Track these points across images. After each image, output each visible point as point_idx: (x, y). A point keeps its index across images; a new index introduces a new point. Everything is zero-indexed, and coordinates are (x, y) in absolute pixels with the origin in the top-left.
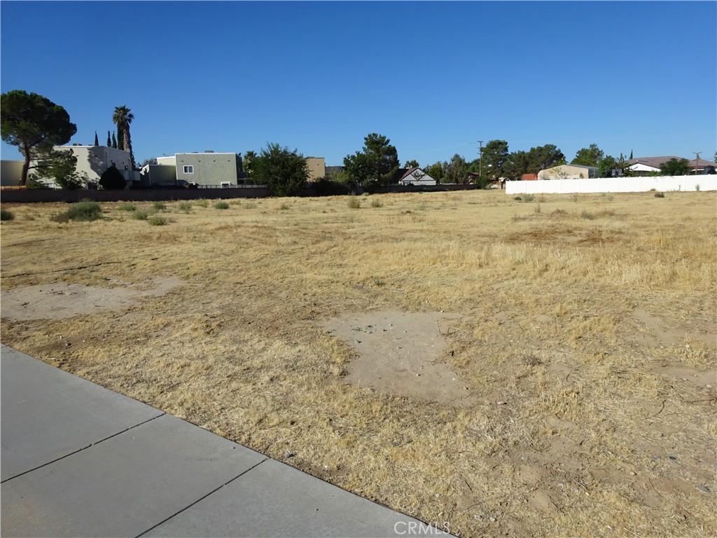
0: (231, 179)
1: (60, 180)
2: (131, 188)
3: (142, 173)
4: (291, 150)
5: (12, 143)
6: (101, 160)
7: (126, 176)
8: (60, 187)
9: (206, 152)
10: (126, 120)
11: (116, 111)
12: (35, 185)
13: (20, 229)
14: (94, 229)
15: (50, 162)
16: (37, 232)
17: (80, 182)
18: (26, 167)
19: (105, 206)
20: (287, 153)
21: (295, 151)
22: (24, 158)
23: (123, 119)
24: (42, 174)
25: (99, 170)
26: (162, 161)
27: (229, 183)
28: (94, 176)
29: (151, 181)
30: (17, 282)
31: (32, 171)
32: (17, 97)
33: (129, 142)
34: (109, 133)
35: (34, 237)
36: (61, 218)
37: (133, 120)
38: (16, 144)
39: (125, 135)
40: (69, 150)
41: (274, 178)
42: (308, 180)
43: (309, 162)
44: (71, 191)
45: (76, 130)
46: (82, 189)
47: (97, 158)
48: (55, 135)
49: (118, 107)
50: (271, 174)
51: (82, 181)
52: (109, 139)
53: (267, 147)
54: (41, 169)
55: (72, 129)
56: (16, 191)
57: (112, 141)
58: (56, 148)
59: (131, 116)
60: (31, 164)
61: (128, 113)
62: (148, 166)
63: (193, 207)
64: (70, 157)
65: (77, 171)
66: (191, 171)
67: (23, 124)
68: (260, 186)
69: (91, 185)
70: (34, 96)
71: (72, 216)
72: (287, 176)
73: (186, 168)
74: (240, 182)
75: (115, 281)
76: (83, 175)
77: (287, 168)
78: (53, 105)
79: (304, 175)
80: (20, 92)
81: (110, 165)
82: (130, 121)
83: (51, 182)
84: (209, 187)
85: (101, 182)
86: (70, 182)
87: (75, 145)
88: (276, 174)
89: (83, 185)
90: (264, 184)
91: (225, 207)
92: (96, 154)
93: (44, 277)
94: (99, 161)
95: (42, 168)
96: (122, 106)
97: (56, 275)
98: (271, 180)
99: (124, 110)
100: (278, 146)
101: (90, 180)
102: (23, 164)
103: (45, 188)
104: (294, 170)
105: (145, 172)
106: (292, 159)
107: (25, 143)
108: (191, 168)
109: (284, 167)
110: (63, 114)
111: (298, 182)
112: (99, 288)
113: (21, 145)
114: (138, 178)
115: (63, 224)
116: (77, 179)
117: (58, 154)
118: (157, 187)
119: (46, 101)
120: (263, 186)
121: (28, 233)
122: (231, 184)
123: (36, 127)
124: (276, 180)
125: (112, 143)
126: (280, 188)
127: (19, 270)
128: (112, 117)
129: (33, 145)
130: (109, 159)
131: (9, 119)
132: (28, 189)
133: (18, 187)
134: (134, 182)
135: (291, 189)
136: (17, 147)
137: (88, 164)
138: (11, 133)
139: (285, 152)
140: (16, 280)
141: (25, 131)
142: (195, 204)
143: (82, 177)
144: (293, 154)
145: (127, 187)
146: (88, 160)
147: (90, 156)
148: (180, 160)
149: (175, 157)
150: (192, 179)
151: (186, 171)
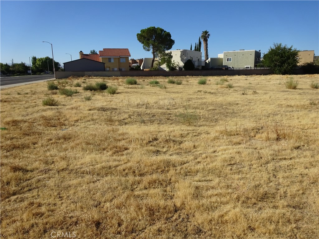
0: (250, 64)
1: (168, 66)
3: (207, 62)
4: (288, 47)
6: (186, 57)
8: (168, 70)
9: (240, 50)
11: (202, 33)
17: (176, 67)
18: (153, 61)
20: (286, 48)
21: (291, 47)
23: (205, 36)
25: (184, 61)
26: (220, 56)
27: (249, 66)
28: (182, 64)
29: (210, 66)
32: (150, 30)
34: (196, 43)
40: (170, 52)
41: (274, 64)
42: (298, 64)
43: (299, 54)
44: (173, 72)
45: (174, 43)
46: (176, 70)
47: (184, 56)
48: (166, 46)
50: (273, 61)
51: (177, 66)
52: (196, 47)
53: (274, 46)
55: (172, 42)
56: (149, 71)
58: (167, 52)
61: (208, 34)
62: (210, 59)
64: (170, 55)
66: (230, 61)
68: (265, 68)
69: (180, 68)
72: (283, 63)
73: (228, 59)
74: (255, 66)
76: (177, 64)
77: (284, 57)
79: (296, 61)
80: (152, 28)
81: (188, 59)
82: (208, 37)
83: (164, 67)
85: (184, 67)
86: (172, 67)
87: (173, 50)
88: (277, 61)
89: (177, 68)
90: (268, 67)
92: (184, 53)
94: (184, 57)
96: (206, 30)
98: (272, 65)
99: (206, 32)
100: (280, 45)
101: (180, 66)
102: (152, 59)
103: (162, 70)
104: (288, 58)
105: (209, 62)
106: (288, 52)
107: (154, 50)
108: (230, 59)
109: (282, 57)
111: (290, 66)
118: (212, 69)
120: (268, 68)
122: (251, 67)
124: (276, 64)
126: (277, 69)
130: (189, 56)
135: (285, 70)
137: (180, 59)
139: (285, 48)
143: (177, 65)
144: (290, 49)
146: (180, 57)
147: (181, 55)
148: (226, 55)
149: (223, 54)
150: (231, 64)
151: (228, 61)
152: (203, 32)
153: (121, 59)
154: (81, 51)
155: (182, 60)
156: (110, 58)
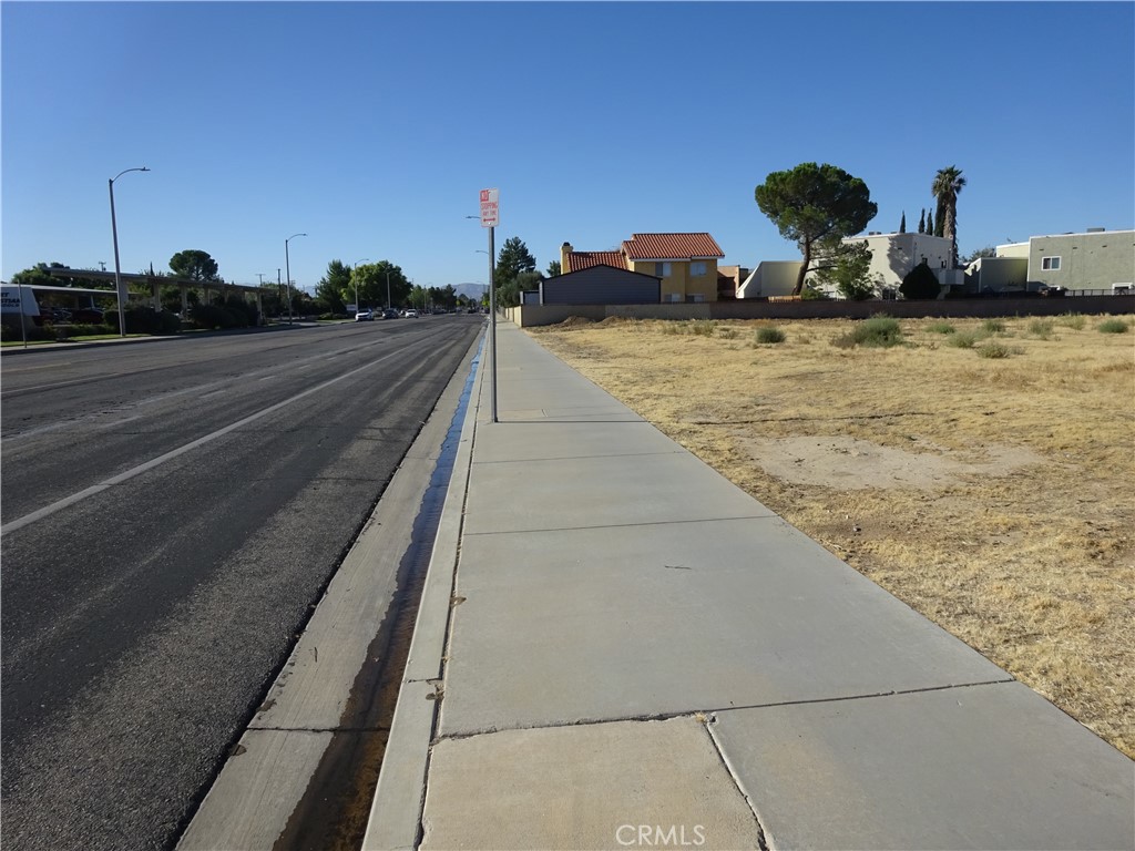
0: (1133, 278)
1: (846, 287)
2: (948, 297)
3: (969, 272)
5: (791, 237)
6: (907, 255)
7: (942, 278)
8: (844, 297)
9: (1089, 230)
10: (952, 189)
11: (939, 177)
12: (812, 295)
13: (793, 355)
14: (892, 359)
15: (835, 261)
16: (814, 360)
17: (871, 289)
18: (804, 270)
19: (906, 325)
22: (803, 257)
23: (948, 189)
24: (823, 278)
25: (902, 270)
26: (1004, 251)
27: (1129, 285)
28: (893, 280)
29: (981, 286)
30: (788, 428)
31: (810, 275)
32: (805, 173)
33: (953, 223)
34: (923, 211)
35: (809, 368)
36: (845, 342)
37: (963, 188)
38: (797, 237)
39: (948, 213)
40: (863, 241)
44: (859, 302)
45: (876, 212)
46: (873, 299)
47: (901, 252)
48: (847, 222)
49: (943, 169)
51: (876, 287)
52: (922, 222)
54: (823, 272)
55: (872, 209)
56: (788, 303)
57: (926, 223)
58: (846, 240)
59: (961, 181)
60: (810, 267)
61: (958, 178)
62: (978, 262)
63: (1055, 329)
64: (862, 252)
65: (870, 272)
66: (1055, 266)
67: (808, 210)
69: (888, 293)
70: (826, 169)
71: (859, 339)
73: (1046, 261)
75: (923, 443)
76: (877, 279)
78: (849, 177)
80: (809, 166)
81: (919, 262)
82: (958, 189)
83: (833, 290)
84: (1087, 293)
85: (902, 288)
86: (859, 290)
87: (871, 234)
89: (876, 293)
91: (1121, 329)
92: (901, 243)
93: (823, 425)
94: (903, 256)
95: (824, 270)
96: (949, 167)
97: (839, 424)
99: (951, 173)
101: (886, 285)
102: (800, 266)
103: (824, 299)
105: (974, 271)
107: (807, 237)
108: (1056, 261)
110: (862, 189)
112: (898, 450)
113: (802, 239)
114: (960, 281)
115: (848, 350)
116: (869, 285)
117: (848, 250)
118: (990, 294)
119: (842, 175)
121: (803, 361)
123: (824, 212)
125: (926, 228)
127: (791, 412)
128: (930, 187)
129: (815, 238)
130: (918, 252)
131: (792, 205)
132: (803, 300)
133: (790, 298)
134: (954, 288)
136: (796, 242)
137: (887, 262)
138: (791, 222)
140: (788, 424)
141: (809, 219)
142: (1059, 324)
143: (876, 282)
145: (941, 296)
146: (889, 255)
147: (891, 250)
148: (1037, 247)
149: (1029, 243)
150: (1055, 280)
151: (1045, 267)
152: (941, 172)
153: (692, 265)
154: (567, 244)
155: (894, 266)
156: (662, 263)
